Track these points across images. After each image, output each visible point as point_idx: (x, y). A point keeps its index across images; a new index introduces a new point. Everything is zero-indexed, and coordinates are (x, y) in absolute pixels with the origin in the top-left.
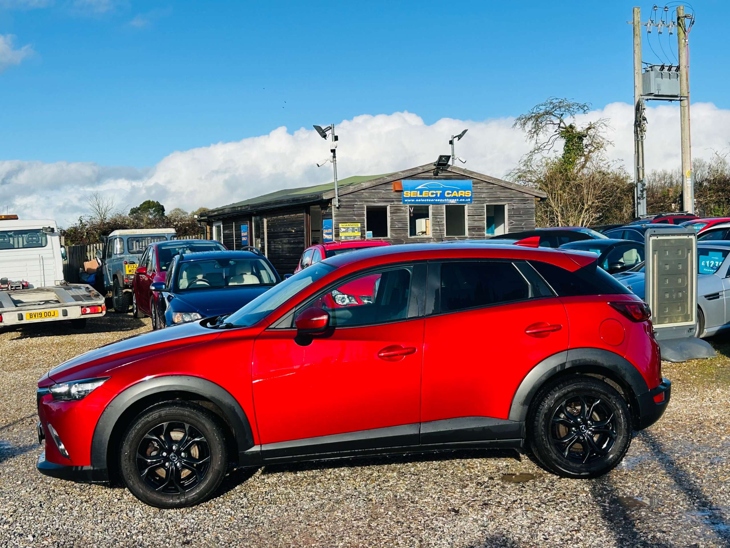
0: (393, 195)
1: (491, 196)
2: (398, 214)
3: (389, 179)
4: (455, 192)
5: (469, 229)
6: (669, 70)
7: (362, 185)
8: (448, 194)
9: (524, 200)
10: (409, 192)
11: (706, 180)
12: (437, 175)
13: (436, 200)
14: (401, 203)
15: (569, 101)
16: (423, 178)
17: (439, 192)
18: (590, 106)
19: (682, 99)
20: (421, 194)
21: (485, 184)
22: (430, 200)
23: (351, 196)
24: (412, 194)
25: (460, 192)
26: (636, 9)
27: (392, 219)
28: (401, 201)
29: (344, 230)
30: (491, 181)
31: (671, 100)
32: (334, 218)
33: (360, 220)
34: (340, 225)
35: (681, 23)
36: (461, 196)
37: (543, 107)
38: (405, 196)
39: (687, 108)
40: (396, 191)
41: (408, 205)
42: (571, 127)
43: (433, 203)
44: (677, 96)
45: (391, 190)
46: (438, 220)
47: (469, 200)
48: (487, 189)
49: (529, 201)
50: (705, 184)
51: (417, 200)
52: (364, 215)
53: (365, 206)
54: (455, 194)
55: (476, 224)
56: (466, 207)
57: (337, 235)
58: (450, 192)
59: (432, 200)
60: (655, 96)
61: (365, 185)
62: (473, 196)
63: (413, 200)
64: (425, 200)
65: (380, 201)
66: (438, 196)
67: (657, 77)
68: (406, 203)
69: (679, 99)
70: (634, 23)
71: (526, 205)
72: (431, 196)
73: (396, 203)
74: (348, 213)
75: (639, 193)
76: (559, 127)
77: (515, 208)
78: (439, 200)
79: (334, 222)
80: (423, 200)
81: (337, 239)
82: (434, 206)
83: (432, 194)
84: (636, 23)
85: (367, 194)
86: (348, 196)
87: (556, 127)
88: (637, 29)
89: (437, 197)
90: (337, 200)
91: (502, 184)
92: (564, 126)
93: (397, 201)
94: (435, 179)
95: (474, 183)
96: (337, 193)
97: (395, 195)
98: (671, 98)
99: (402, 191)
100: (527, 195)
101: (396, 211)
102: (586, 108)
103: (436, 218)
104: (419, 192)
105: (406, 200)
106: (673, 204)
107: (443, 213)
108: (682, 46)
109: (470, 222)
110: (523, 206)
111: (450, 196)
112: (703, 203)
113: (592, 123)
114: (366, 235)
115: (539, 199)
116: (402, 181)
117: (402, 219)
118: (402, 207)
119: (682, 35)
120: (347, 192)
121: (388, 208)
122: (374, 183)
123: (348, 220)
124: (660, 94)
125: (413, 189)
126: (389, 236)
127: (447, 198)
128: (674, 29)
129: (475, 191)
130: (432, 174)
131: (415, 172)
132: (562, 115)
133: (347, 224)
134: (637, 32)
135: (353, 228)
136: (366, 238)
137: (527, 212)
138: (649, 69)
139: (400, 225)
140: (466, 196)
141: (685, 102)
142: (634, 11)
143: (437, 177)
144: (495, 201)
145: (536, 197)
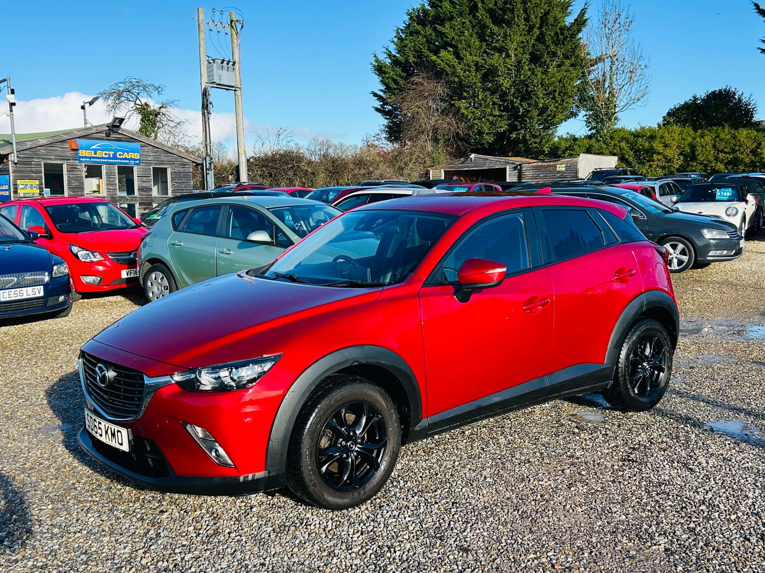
0: (69, 153)
1: (157, 159)
2: (75, 173)
3: (65, 137)
4: (126, 153)
5: (139, 189)
6: (228, 64)
7: (40, 142)
8: (120, 155)
9: (183, 165)
10: (84, 151)
11: (252, 157)
12: (109, 136)
13: (109, 161)
14: (77, 162)
15: (145, 82)
16: (97, 139)
17: (112, 153)
18: (164, 88)
19: (237, 89)
20: (95, 154)
21: (150, 147)
22: (103, 160)
23: (28, 152)
24: (87, 153)
25: (130, 154)
26: (200, 9)
27: (69, 177)
28: (77, 160)
29: (22, 186)
30: (156, 146)
31: (228, 90)
32: (11, 175)
33: (39, 177)
34: (19, 182)
35: (234, 26)
36: (131, 158)
37: (123, 85)
38: (80, 155)
39: (240, 97)
40: (73, 150)
41: (83, 164)
42: (146, 104)
43: (106, 163)
44: (233, 87)
45: (67, 148)
46: (112, 180)
47: (138, 162)
48: (153, 152)
49: (187, 166)
50: (251, 160)
51: (92, 160)
52: (42, 172)
53: (43, 163)
54: (126, 155)
55: (145, 185)
56: (135, 169)
57: (16, 192)
58: (122, 153)
59: (106, 160)
60: (218, 84)
61: (43, 142)
62: (141, 159)
63: (88, 160)
64: (99, 160)
65: (57, 159)
66: (111, 156)
67: (218, 69)
68: (82, 162)
69: (234, 89)
70: (198, 20)
71: (185, 169)
72: (104, 156)
73: (72, 161)
74: (26, 169)
75: (208, 165)
76: (135, 104)
77: (176, 171)
78: (112, 161)
79: (12, 178)
80: (97, 160)
81: (16, 195)
82: (108, 165)
83: (106, 154)
84: (200, 21)
85: (44, 151)
86: (25, 152)
87: (132, 104)
88: (201, 25)
89: (109, 158)
90: (16, 155)
91: (166, 149)
92: (140, 104)
93: (73, 159)
94: (107, 140)
95: (141, 147)
96: (15, 149)
97: (71, 154)
98: (228, 88)
99: (77, 150)
100: (185, 160)
101: (72, 169)
102: (160, 89)
103: (110, 178)
104: (93, 152)
105: (81, 159)
106: (230, 176)
107: (115, 173)
108: (235, 45)
109: (139, 183)
110: (182, 170)
111: (121, 157)
112: (252, 176)
113: (164, 103)
114: (44, 193)
115: (195, 164)
116: (77, 140)
117: (78, 177)
118: (78, 165)
119: (235, 36)
120: (24, 148)
121: (65, 167)
122: (51, 140)
123: (26, 176)
124: (221, 83)
125: (87, 149)
126: (66, 194)
127: (118, 159)
128: (228, 29)
129: (143, 153)
130: (104, 135)
131: (89, 132)
132: (138, 94)
133: (25, 181)
134: (202, 28)
135: (32, 185)
136: (45, 195)
137: (186, 174)
138: (212, 61)
139: (77, 184)
140: (135, 158)
141: (238, 93)
142: (198, 10)
143: (109, 138)
144: (160, 164)
145: (193, 162)
